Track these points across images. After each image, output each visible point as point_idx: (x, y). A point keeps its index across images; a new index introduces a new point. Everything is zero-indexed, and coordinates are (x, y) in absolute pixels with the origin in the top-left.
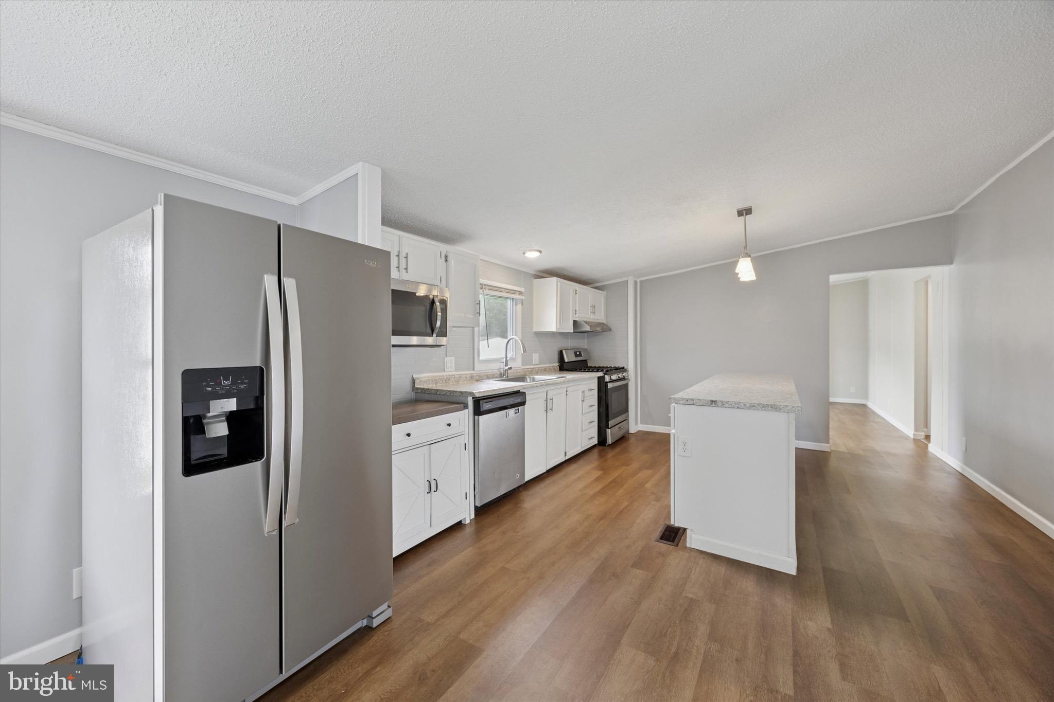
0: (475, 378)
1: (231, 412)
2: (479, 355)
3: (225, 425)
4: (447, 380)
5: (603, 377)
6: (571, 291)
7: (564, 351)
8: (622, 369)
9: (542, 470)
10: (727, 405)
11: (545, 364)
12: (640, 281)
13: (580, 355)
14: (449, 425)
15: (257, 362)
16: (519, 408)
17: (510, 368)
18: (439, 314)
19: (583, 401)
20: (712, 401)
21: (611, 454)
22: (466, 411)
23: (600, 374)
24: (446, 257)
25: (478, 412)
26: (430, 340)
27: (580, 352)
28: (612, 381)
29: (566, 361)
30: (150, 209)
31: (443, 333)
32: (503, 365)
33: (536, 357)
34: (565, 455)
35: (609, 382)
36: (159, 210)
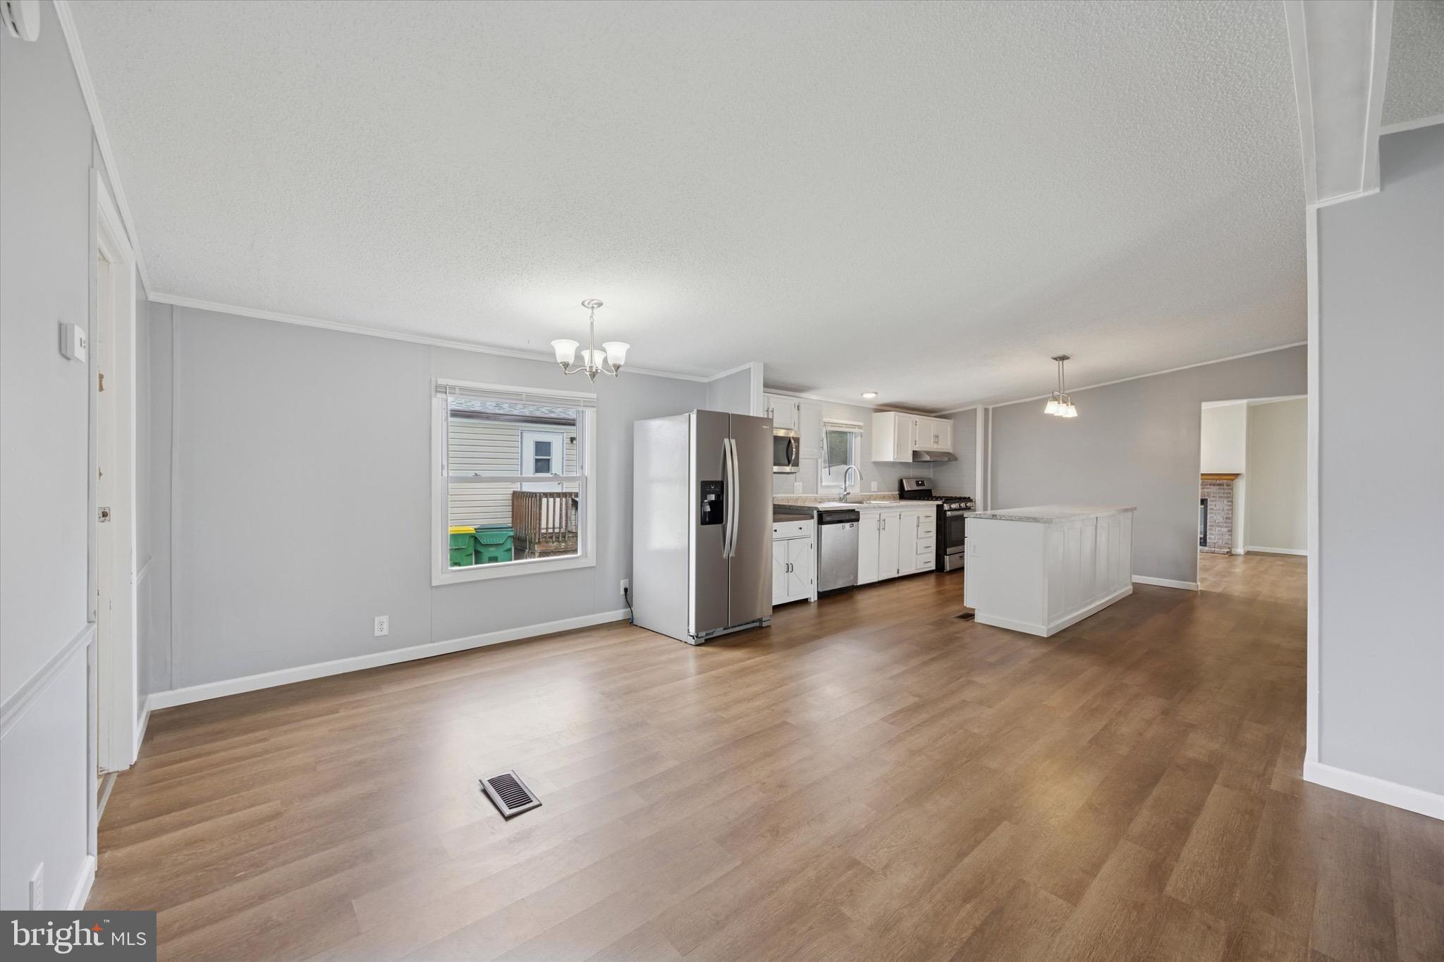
0: (819, 500)
1: (712, 501)
2: (821, 482)
3: (709, 506)
4: (797, 499)
5: (942, 506)
6: (910, 423)
7: (904, 481)
8: (968, 500)
9: (874, 578)
10: (1003, 518)
11: (885, 491)
12: (993, 408)
13: (923, 484)
14: (801, 528)
15: (719, 479)
16: (854, 523)
17: (849, 494)
18: (794, 450)
19: (918, 526)
20: (993, 515)
21: (948, 579)
22: (812, 520)
23: (940, 503)
24: (798, 406)
25: (821, 521)
26: (787, 469)
27: (923, 482)
28: (951, 510)
29: (906, 489)
30: (687, 414)
31: (796, 464)
32: (842, 491)
33: (874, 486)
34: (898, 573)
35: (948, 511)
36: (694, 417)
